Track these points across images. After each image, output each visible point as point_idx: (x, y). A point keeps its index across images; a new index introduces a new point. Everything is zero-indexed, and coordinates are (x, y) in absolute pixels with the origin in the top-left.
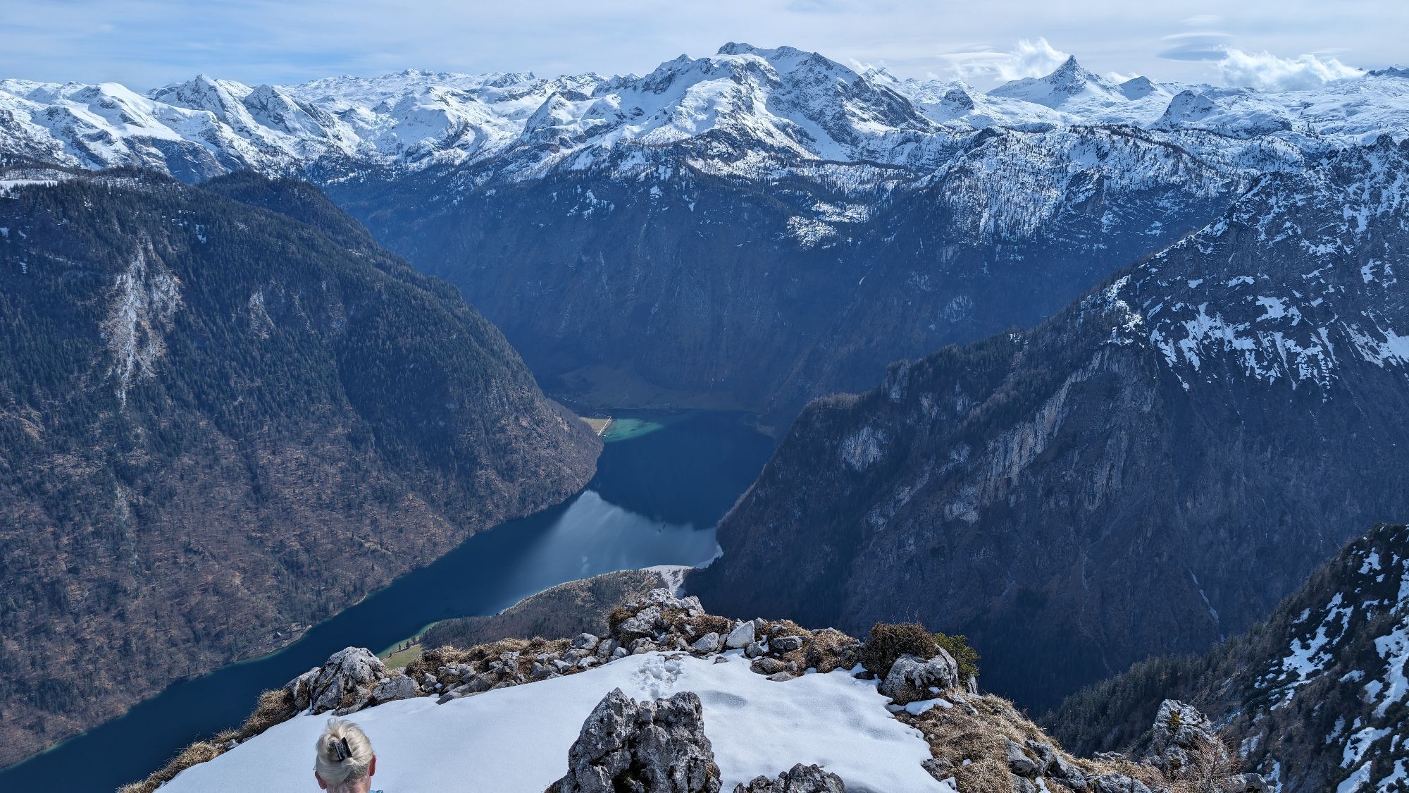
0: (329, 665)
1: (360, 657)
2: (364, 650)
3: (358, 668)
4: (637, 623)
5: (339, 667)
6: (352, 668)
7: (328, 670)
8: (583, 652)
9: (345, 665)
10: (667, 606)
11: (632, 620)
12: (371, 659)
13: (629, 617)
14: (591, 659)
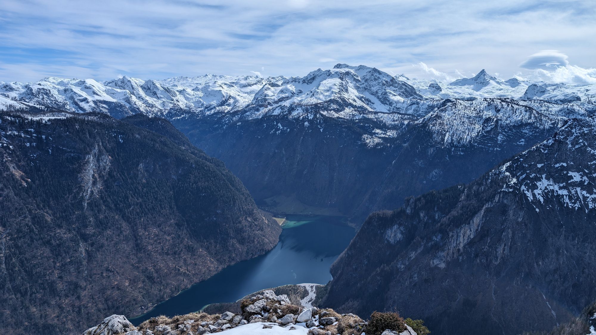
0: (103, 323)
1: (119, 320)
2: (122, 317)
3: (116, 325)
4: (253, 307)
5: (107, 325)
6: (113, 326)
7: (102, 326)
8: (225, 321)
9: (110, 324)
10: (270, 299)
11: (251, 305)
12: (125, 321)
13: (250, 304)
14: (228, 325)
